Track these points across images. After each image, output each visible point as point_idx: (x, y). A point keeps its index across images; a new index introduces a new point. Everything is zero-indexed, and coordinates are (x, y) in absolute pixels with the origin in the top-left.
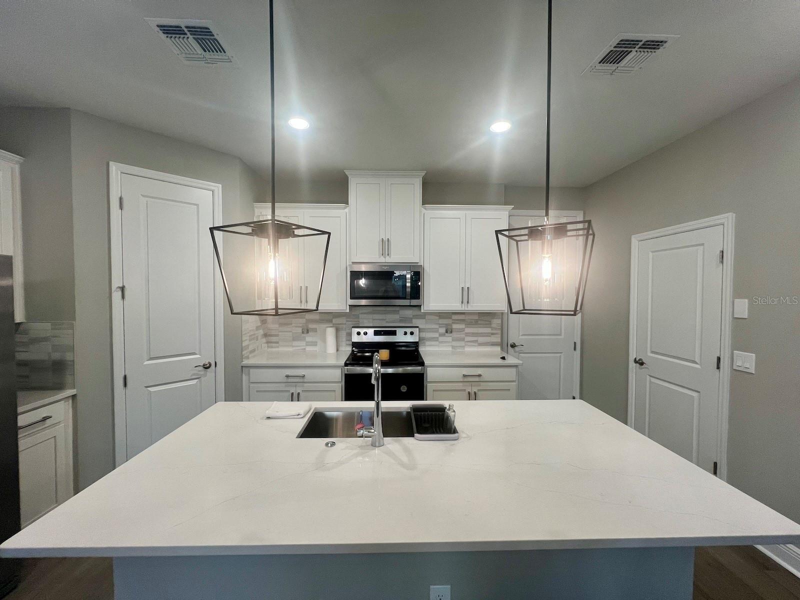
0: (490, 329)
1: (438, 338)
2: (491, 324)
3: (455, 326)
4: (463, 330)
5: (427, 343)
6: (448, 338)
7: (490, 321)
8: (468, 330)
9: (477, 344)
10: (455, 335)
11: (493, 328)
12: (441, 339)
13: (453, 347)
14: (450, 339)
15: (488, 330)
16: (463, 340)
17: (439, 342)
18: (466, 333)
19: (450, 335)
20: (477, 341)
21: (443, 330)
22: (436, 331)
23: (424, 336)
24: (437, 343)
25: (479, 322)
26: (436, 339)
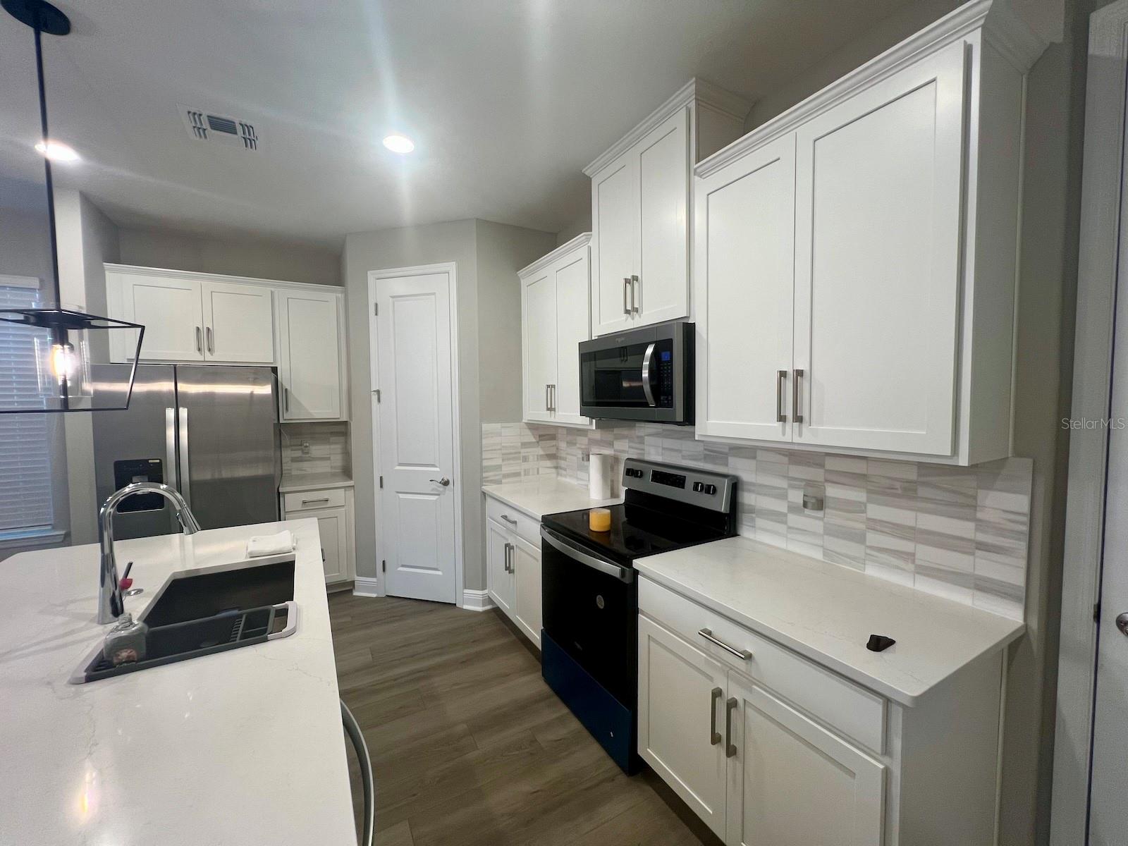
0: (971, 525)
1: (785, 515)
2: (975, 507)
3: (832, 491)
4: (860, 508)
5: (760, 522)
6: (811, 521)
7: (975, 498)
8: (877, 511)
9: (911, 567)
10: (832, 516)
11: (981, 525)
12: (793, 519)
13: (827, 552)
14: (818, 526)
15: (964, 529)
16: (860, 539)
17: (790, 528)
18: (869, 519)
19: (820, 514)
20: (913, 555)
21: (797, 497)
22: (783, 496)
23: (753, 503)
24: (781, 528)
25: (923, 492)
26: (778, 517)
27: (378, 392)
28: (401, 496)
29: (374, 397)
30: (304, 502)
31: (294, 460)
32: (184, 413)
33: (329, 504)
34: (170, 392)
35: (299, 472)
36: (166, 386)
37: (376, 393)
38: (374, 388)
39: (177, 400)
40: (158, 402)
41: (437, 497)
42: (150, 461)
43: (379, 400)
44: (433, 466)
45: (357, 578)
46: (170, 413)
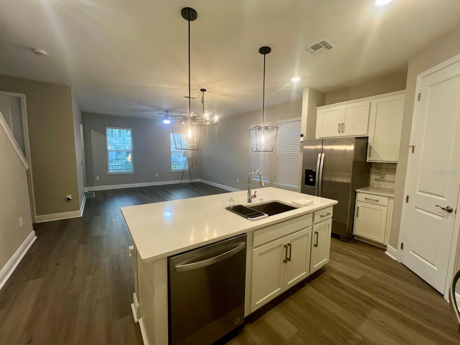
27: (413, 147)
28: (418, 210)
29: (411, 150)
30: (366, 199)
31: (376, 180)
32: (323, 155)
33: (378, 203)
34: (321, 148)
35: (378, 186)
36: (320, 147)
37: (411, 148)
38: (411, 145)
39: (322, 151)
40: (317, 152)
41: (442, 218)
42: (313, 171)
43: (413, 152)
44: (443, 197)
45: (388, 245)
46: (320, 155)
